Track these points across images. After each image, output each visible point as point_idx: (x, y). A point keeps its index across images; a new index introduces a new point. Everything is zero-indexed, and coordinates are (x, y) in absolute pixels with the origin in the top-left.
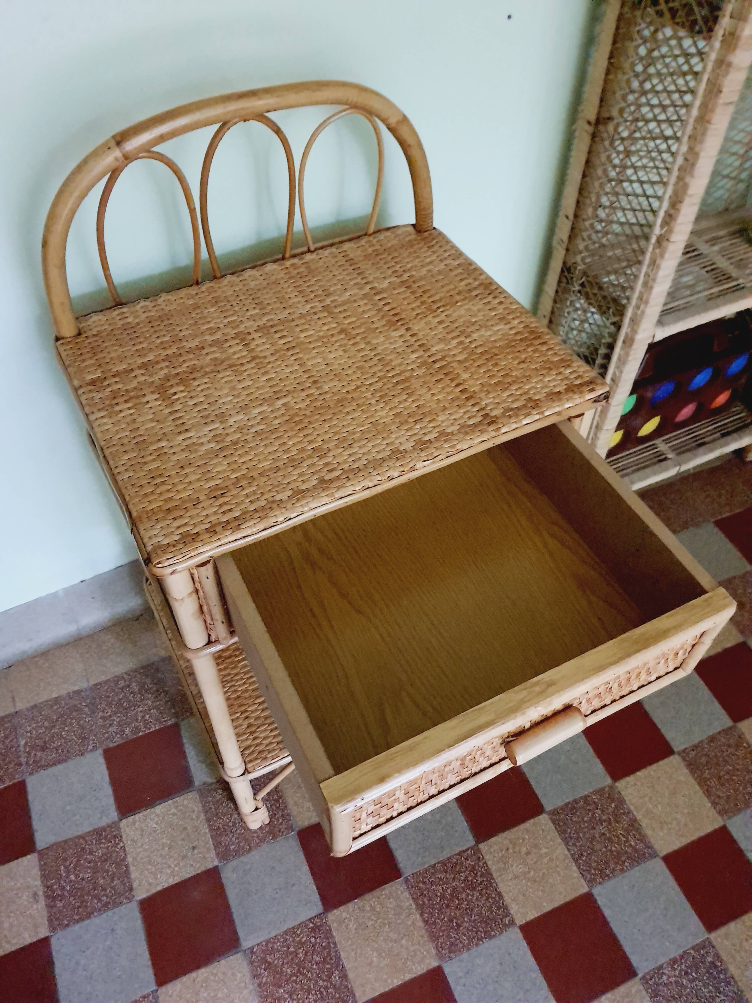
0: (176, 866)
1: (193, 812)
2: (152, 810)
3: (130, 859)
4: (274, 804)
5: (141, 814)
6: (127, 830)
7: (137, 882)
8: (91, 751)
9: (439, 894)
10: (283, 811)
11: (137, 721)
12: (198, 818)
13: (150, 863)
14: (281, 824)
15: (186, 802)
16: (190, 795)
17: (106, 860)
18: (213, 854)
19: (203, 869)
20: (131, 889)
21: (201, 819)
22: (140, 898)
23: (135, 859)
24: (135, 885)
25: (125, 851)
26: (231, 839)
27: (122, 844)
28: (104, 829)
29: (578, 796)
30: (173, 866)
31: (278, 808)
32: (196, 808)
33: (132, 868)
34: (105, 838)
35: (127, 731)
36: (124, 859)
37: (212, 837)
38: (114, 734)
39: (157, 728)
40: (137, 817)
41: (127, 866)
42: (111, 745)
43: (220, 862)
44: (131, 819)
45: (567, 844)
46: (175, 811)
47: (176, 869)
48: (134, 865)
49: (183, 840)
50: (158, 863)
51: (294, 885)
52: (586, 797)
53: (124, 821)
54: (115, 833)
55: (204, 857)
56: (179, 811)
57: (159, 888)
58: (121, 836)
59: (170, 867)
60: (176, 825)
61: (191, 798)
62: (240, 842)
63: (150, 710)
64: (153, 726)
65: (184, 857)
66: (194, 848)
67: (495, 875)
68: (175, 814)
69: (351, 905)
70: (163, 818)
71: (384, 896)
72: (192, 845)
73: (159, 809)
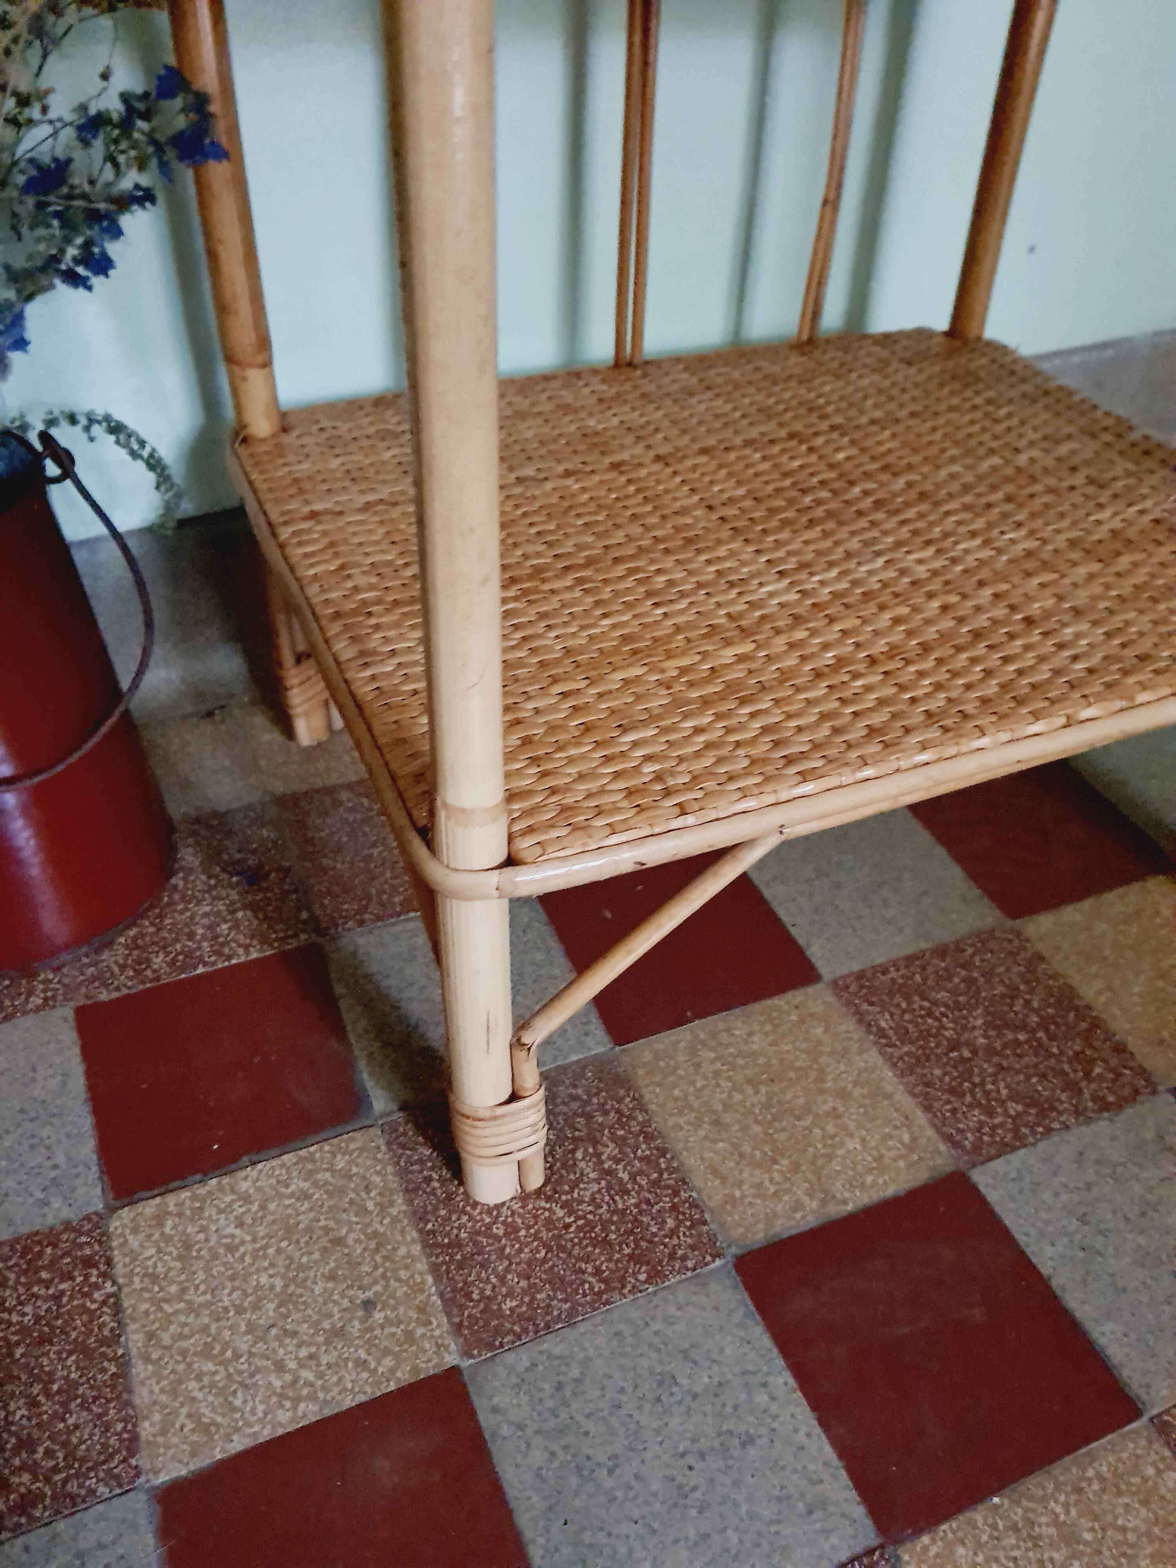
0: (301, 1364)
1: (367, 1189)
2: (226, 1180)
3: (134, 1338)
4: (641, 1173)
5: (185, 1194)
6: (134, 1242)
7: (157, 1417)
8: (38, 1009)
10: (676, 1193)
11: (191, 936)
12: (383, 1208)
13: (206, 1353)
14: (673, 1233)
15: (341, 1163)
16: (358, 1140)
17: (44, 1340)
18: (440, 1323)
19: (404, 1376)
20: (132, 1444)
21: (394, 1211)
22: (163, 1478)
23: (151, 1336)
24: (146, 1430)
25: (117, 1310)
26: (502, 1279)
27: (109, 1288)
28: (51, 1237)
30: (292, 1365)
31: (655, 1183)
32: (377, 1179)
33: (140, 1370)
34: (51, 1266)
35: (158, 961)
36: (115, 1338)
37: (434, 1269)
38: (116, 970)
39: (254, 956)
40: (171, 1200)
41: (123, 1362)
42: (104, 996)
43: (467, 1354)
44: (149, 1207)
46: (306, 1185)
47: (307, 1375)
48: (147, 1359)
49: (332, 1277)
50: (237, 1356)
51: (748, 1441)
53: (126, 1214)
54: (88, 1251)
55: (409, 1336)
56: (315, 1184)
57: (238, 1444)
58: (109, 1263)
59: (280, 1367)
60: (309, 1230)
61: (361, 1150)
62: (533, 1289)
63: (233, 912)
64: (241, 951)
65: (339, 1333)
66: (368, 1305)
68: (305, 1196)
69: (978, 1515)
70: (263, 1207)
71: (1096, 1487)
72: (362, 1296)
73: (249, 1178)
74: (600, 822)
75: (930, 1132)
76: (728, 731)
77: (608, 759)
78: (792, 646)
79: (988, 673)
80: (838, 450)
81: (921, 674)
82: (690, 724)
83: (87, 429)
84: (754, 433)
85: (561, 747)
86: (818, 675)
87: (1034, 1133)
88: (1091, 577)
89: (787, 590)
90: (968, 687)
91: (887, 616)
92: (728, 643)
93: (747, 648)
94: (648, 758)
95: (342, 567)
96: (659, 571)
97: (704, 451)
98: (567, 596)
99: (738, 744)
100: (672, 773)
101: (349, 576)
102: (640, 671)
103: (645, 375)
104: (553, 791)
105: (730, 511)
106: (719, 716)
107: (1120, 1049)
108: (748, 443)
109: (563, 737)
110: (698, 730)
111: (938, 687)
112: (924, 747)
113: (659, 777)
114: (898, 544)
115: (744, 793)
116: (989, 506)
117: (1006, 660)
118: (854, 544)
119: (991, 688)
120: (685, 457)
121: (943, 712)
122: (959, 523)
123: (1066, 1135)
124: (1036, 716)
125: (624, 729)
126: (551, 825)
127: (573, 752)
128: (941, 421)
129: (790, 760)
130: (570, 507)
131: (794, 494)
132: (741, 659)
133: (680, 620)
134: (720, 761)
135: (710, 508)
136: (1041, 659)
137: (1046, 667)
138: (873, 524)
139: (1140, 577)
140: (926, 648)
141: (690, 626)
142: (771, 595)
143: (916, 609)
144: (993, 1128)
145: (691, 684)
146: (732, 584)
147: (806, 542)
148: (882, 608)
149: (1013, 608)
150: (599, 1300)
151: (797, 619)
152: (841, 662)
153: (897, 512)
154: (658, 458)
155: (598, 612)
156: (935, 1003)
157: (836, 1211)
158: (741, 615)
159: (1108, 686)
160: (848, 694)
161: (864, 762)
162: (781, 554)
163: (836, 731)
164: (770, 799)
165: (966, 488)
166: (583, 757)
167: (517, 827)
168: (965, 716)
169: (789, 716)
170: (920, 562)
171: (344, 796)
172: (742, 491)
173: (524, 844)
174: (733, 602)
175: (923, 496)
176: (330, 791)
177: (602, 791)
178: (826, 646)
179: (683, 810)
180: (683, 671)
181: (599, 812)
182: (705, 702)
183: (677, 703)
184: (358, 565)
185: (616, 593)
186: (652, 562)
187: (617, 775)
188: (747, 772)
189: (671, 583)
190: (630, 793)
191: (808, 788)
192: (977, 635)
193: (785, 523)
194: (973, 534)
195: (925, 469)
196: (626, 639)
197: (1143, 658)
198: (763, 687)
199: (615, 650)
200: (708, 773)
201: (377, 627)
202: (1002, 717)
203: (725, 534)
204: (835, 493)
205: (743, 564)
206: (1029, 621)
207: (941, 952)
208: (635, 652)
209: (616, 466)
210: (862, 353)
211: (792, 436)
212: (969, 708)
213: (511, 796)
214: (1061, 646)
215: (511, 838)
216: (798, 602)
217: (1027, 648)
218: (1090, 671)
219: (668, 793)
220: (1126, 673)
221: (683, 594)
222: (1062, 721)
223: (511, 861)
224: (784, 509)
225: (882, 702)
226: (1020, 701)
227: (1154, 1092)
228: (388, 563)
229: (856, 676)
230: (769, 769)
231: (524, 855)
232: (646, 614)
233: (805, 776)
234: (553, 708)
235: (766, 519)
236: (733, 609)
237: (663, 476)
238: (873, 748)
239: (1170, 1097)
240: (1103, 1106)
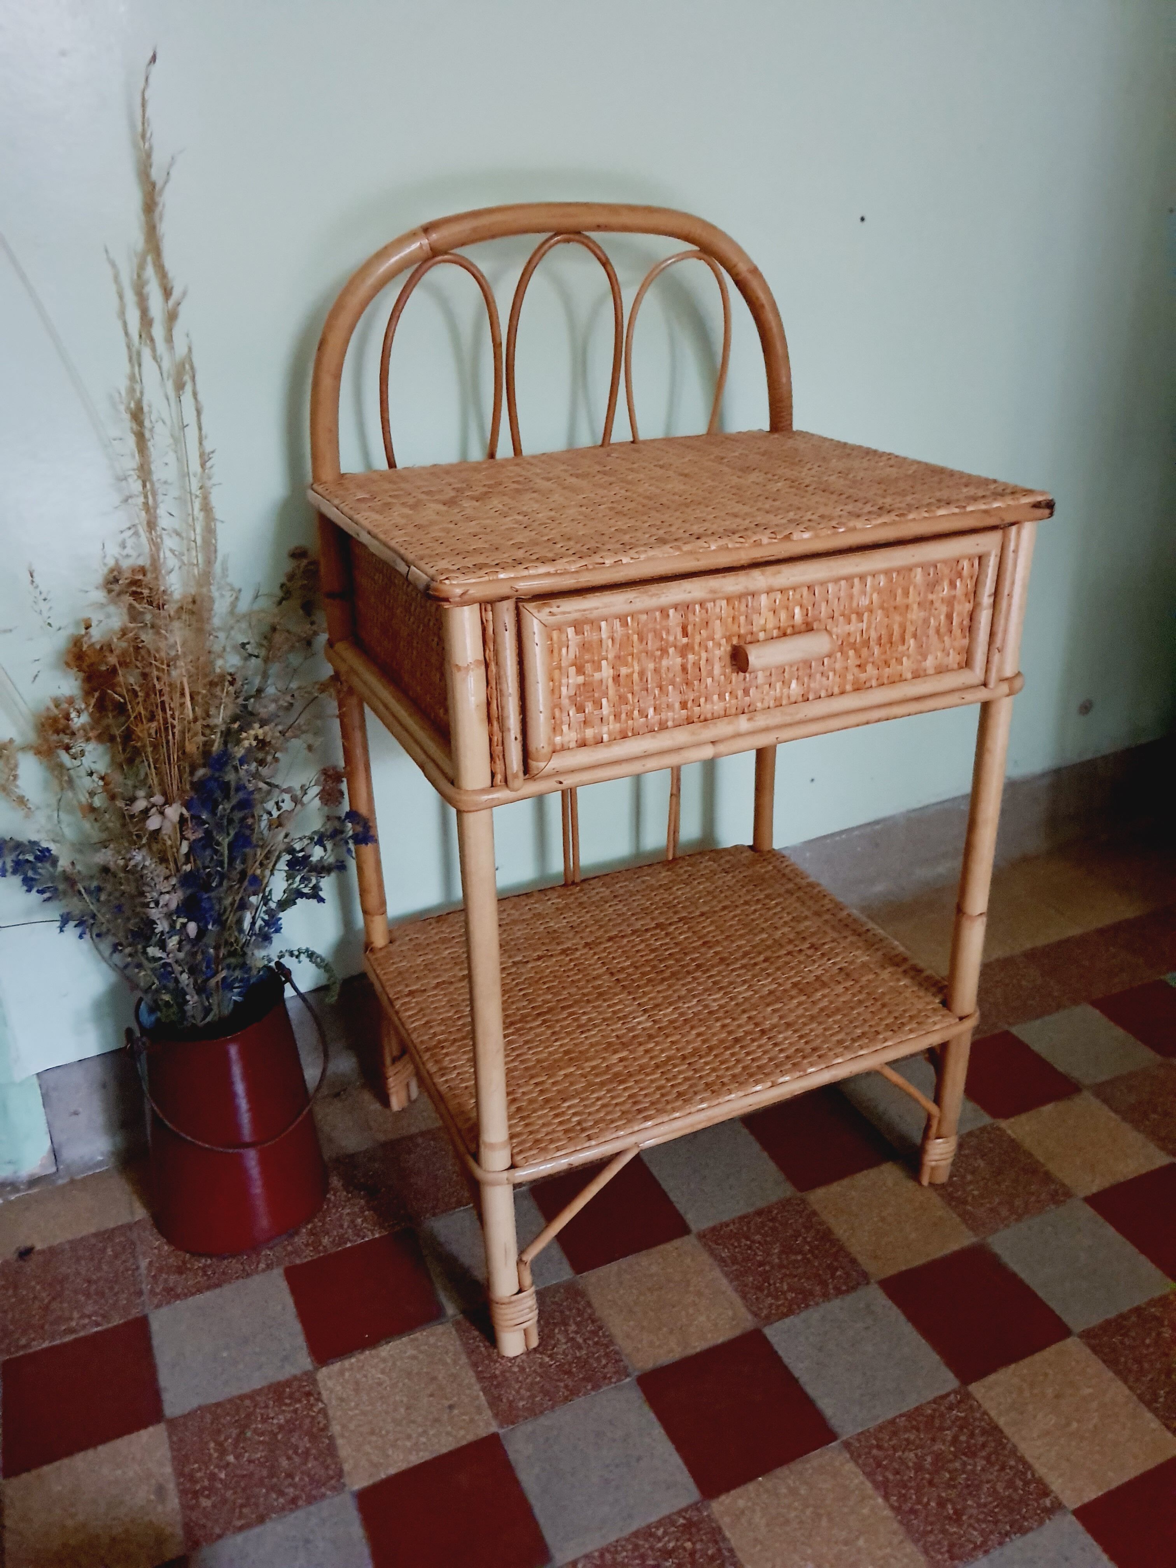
0: (420, 1435)
1: (447, 1353)
2: (373, 1352)
3: (336, 1428)
4: (589, 1339)
5: (353, 1360)
6: (330, 1383)
7: (351, 1461)
8: (264, 1271)
9: (911, 1464)
10: (608, 1347)
11: (341, 1226)
12: (455, 1362)
13: (372, 1433)
14: (605, 1366)
15: (432, 1340)
16: (440, 1329)
17: (291, 1431)
18: (488, 1413)
19: (470, 1438)
20: (340, 1474)
21: (461, 1362)
22: (356, 1487)
23: (344, 1427)
24: (346, 1467)
25: (326, 1416)
26: (518, 1392)
27: (321, 1405)
28: (288, 1383)
29: (1125, 1309)
30: (415, 1435)
31: (596, 1343)
32: (451, 1348)
33: (340, 1442)
34: (291, 1397)
35: (325, 1241)
36: (325, 1428)
37: (484, 1389)
38: (303, 1247)
39: (377, 1236)
40: (347, 1363)
41: (331, 1438)
42: (298, 1261)
43: (501, 1426)
44: (336, 1366)
45: (1125, 1381)
46: (414, 1352)
47: (423, 1439)
48: (343, 1436)
49: (431, 1395)
50: (388, 1432)
51: (639, 1459)
52: (1138, 1310)
53: (324, 1370)
54: (307, 1389)
55: (472, 1420)
56: (421, 1352)
57: (392, 1471)
58: (319, 1393)
59: (409, 1437)
60: (418, 1374)
61: (443, 1334)
62: (533, 1397)
63: (363, 1212)
64: (369, 1233)
65: (437, 1420)
66: (451, 1407)
67: (1008, 1431)
68: (414, 1357)
69: (751, 1487)
70: (394, 1364)
71: (810, 1471)
72: (447, 1403)
73: (385, 1350)
74: (553, 1146)
75: (744, 1310)
76: (613, 1098)
77: (556, 1116)
78: (647, 1051)
79: (738, 1061)
80: (680, 934)
81: (706, 1063)
82: (595, 1095)
83: (297, 957)
84: (638, 925)
85: (535, 1111)
86: (657, 1066)
87: (799, 1307)
88: (800, 1004)
89: (647, 1020)
90: (727, 1069)
91: (694, 1032)
92: (615, 1052)
93: (624, 1054)
94: (574, 1114)
95: (427, 1023)
96: (584, 1013)
97: (610, 939)
98: (538, 1030)
99: (617, 1104)
100: (585, 1121)
101: (431, 1027)
102: (572, 1069)
103: (581, 890)
104: (531, 1133)
105: (622, 976)
106: (609, 1091)
107: (854, 1261)
108: (634, 932)
109: (535, 1106)
110: (598, 1099)
111: (713, 1070)
112: (702, 1101)
113: (579, 1123)
114: (706, 990)
115: (617, 1128)
116: (756, 964)
117: (748, 1054)
118: (683, 992)
119: (738, 1070)
120: (600, 943)
121: (713, 1083)
122: (738, 976)
123: (817, 1308)
124: (757, 1082)
125: (564, 1100)
126: (530, 1149)
127: (540, 1113)
128: (738, 911)
129: (640, 1111)
130: (540, 978)
131: (656, 963)
132: (621, 1060)
133: (593, 1040)
134: (607, 1114)
135: (612, 974)
136: (765, 1052)
137: (766, 1057)
138: (695, 979)
139: (825, 1003)
140: (710, 1049)
141: (598, 1043)
142: (639, 1023)
143: (709, 1028)
144: (778, 1307)
145: (597, 1075)
146: (620, 1019)
147: (659, 992)
148: (692, 1028)
149: (756, 1025)
150: (566, 1399)
151: (650, 1037)
152: (669, 1058)
153: (708, 970)
154: (587, 944)
155: (554, 1038)
156: (753, 1242)
157: (690, 1352)
158: (624, 1035)
159: (794, 1065)
160: (669, 1076)
161: (674, 1110)
162: (645, 1000)
163: (663, 1095)
164: (630, 1131)
165: (746, 954)
166: (545, 1115)
167: (515, 1151)
168: (723, 1084)
169: (641, 1089)
170: (715, 1000)
171: (420, 1140)
172: (628, 963)
173: (518, 1158)
174: (619, 1029)
175: (722, 960)
176: (411, 1138)
177: (553, 1131)
178: (662, 1051)
179: (589, 1138)
180: (594, 1068)
181: (552, 1141)
182: (602, 1084)
183: (590, 1084)
184: (435, 1020)
185: (562, 1027)
186: (581, 1008)
187: (561, 1123)
188: (620, 1118)
189: (590, 1020)
190: (566, 1131)
191: (649, 1123)
192: (737, 1040)
193: (650, 980)
194: (745, 982)
195: (725, 944)
196: (566, 1053)
197: (814, 1050)
198: (630, 1075)
199: (561, 1059)
200: (602, 1120)
201: (447, 1054)
202: (741, 1084)
203: (618, 989)
204: (677, 961)
205: (626, 1006)
206: (763, 1032)
207: (759, 1213)
208: (571, 1059)
209: (564, 952)
210: (702, 866)
211: (658, 926)
212: (725, 1080)
213: (512, 1137)
214: (775, 1045)
215: (512, 1156)
216: (651, 1028)
217: (759, 1047)
218: (787, 1057)
219: (583, 1130)
220: (804, 1057)
221: (595, 1026)
222: (770, 1084)
223: (513, 1166)
224: (649, 973)
225: (686, 1079)
226: (751, 1075)
227: (868, 1284)
228: (450, 1018)
229: (675, 1066)
230: (630, 1116)
231: (519, 1164)
232: (577, 1038)
233: (646, 1119)
234: (531, 1092)
235: (640, 979)
236: (619, 1033)
237: (588, 956)
238: (679, 1103)
239: (876, 1286)
240: (839, 1292)
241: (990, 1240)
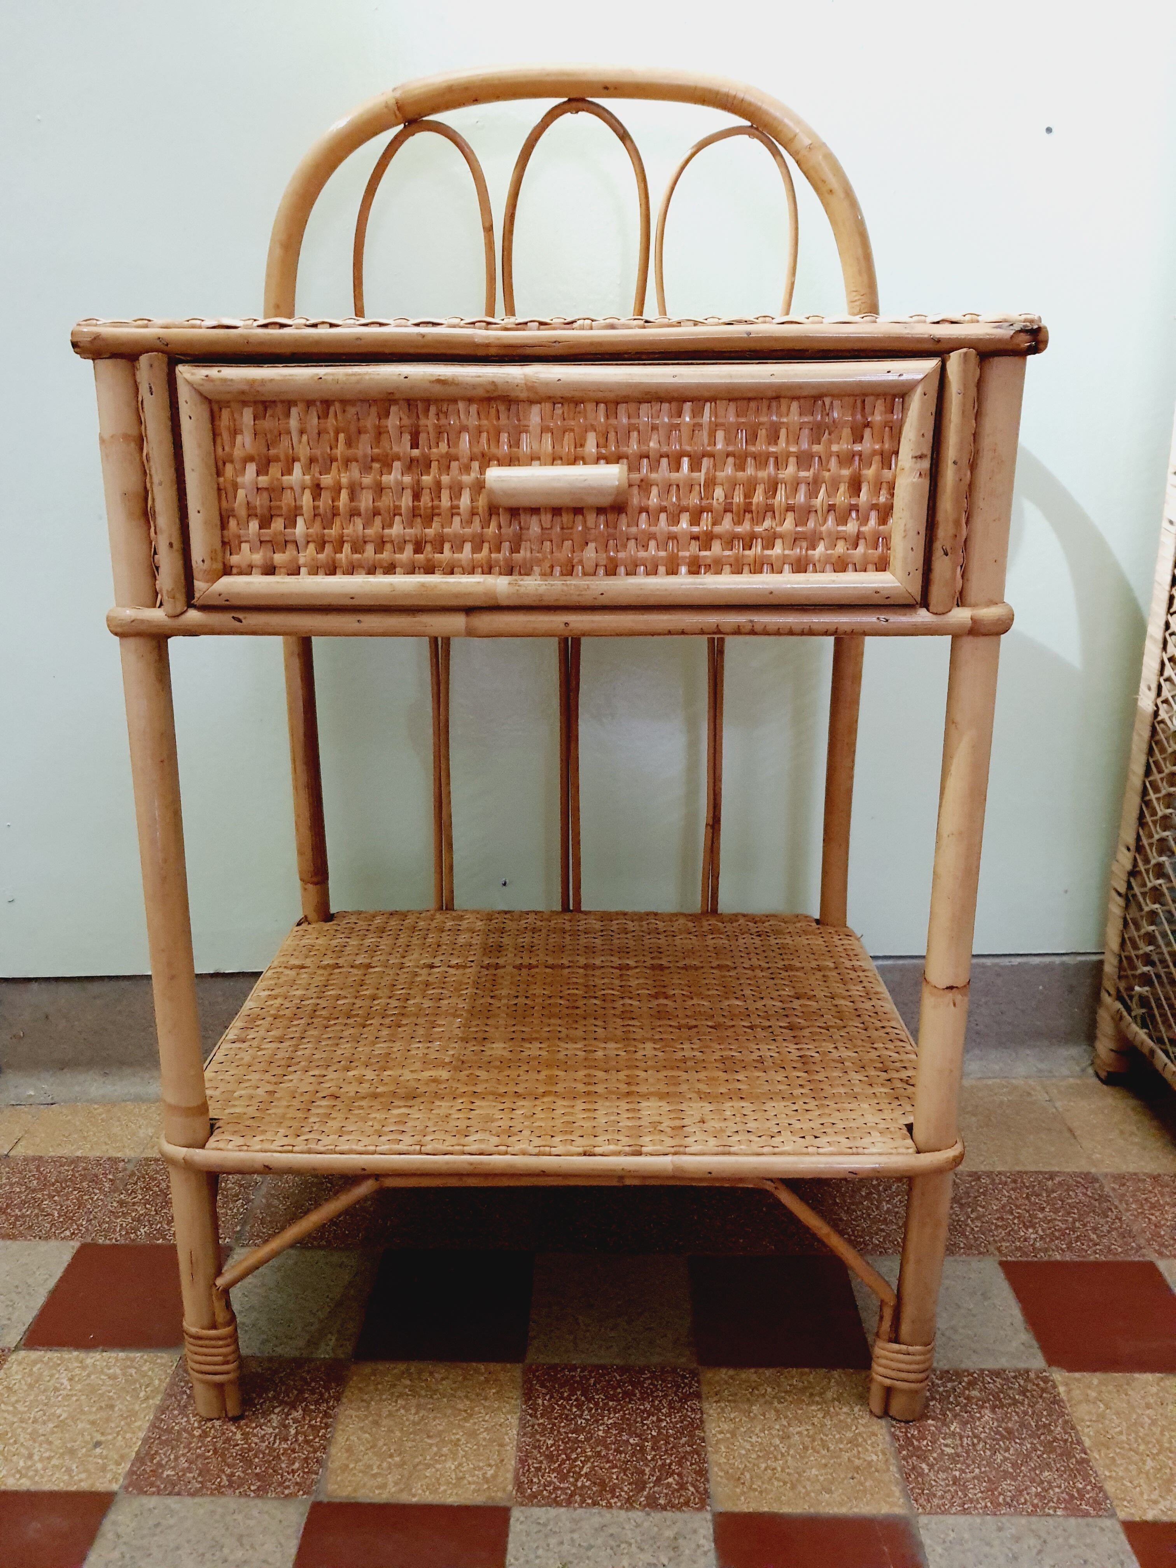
0: (41, 1459)
1: (148, 1386)
2: (83, 1355)
5: (58, 1355)
6: (15, 1367)
8: (64, 1239)
10: (315, 1452)
12: (147, 1398)
14: (293, 1472)
15: (146, 1367)
16: (164, 1358)
18: (125, 1467)
19: (85, 1486)
21: (151, 1402)
30: (36, 1458)
31: (307, 1442)
32: (157, 1382)
35: (143, 1231)
37: (146, 1439)
38: (118, 1228)
40: (50, 1354)
42: (100, 1241)
43: (125, 1489)
44: (37, 1354)
46: (118, 1371)
47: (39, 1466)
49: (93, 1423)
53: (22, 1354)
55: (103, 1468)
56: (124, 1374)
59: (30, 1456)
60: (102, 1395)
61: (162, 1364)
62: (189, 1470)
65: (72, 1452)
68: (114, 1377)
70: (89, 1376)
72: (98, 1437)
73: (95, 1358)
74: (261, 1138)
75: (510, 1476)
80: (637, 979)
87: (583, 1501)
92: (433, 1069)
105: (525, 1001)
106: (381, 1104)
107: (703, 1474)
108: (586, 965)
110: (360, 1108)
113: (313, 1124)
114: (606, 1037)
116: (696, 1027)
117: (588, 1110)
118: (578, 1032)
119: (553, 1124)
120: (536, 967)
122: (662, 1033)
123: (605, 1511)
124: (566, 1141)
125: (323, 1098)
126: (235, 1133)
127: (284, 1103)
129: (392, 1132)
132: (431, 1078)
133: (422, 1052)
144: (556, 1489)
150: (219, 1491)
157: (405, 1498)
165: (694, 1014)
175: (658, 1013)
194: (663, 1040)
227: (700, 1509)
239: (709, 1516)
240: (652, 1504)
241: (923, 1520)
